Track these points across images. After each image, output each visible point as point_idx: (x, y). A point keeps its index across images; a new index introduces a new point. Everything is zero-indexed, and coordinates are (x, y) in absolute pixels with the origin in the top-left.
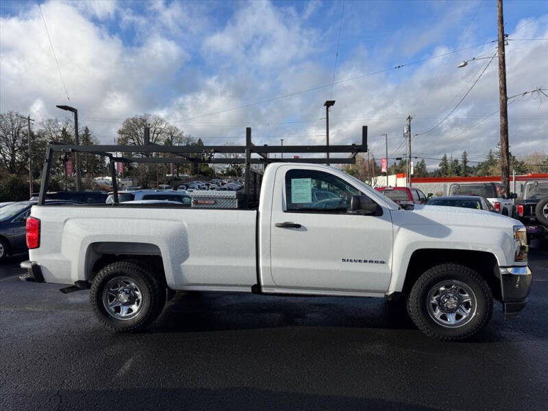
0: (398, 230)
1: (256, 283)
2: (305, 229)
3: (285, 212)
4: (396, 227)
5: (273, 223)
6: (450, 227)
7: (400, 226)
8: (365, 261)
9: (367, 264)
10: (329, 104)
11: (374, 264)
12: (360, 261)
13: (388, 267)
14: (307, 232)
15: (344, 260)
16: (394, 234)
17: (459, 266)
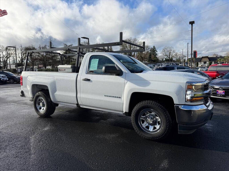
0: (127, 82)
1: (77, 103)
2: (92, 82)
3: (86, 74)
4: (126, 81)
5: (81, 79)
6: (151, 82)
7: (128, 81)
8: (113, 97)
9: (114, 98)
10: (192, 23)
11: (116, 98)
12: (111, 96)
13: (122, 100)
14: (92, 83)
15: (105, 96)
16: (125, 84)
17: (154, 102)
